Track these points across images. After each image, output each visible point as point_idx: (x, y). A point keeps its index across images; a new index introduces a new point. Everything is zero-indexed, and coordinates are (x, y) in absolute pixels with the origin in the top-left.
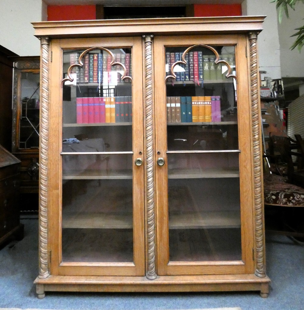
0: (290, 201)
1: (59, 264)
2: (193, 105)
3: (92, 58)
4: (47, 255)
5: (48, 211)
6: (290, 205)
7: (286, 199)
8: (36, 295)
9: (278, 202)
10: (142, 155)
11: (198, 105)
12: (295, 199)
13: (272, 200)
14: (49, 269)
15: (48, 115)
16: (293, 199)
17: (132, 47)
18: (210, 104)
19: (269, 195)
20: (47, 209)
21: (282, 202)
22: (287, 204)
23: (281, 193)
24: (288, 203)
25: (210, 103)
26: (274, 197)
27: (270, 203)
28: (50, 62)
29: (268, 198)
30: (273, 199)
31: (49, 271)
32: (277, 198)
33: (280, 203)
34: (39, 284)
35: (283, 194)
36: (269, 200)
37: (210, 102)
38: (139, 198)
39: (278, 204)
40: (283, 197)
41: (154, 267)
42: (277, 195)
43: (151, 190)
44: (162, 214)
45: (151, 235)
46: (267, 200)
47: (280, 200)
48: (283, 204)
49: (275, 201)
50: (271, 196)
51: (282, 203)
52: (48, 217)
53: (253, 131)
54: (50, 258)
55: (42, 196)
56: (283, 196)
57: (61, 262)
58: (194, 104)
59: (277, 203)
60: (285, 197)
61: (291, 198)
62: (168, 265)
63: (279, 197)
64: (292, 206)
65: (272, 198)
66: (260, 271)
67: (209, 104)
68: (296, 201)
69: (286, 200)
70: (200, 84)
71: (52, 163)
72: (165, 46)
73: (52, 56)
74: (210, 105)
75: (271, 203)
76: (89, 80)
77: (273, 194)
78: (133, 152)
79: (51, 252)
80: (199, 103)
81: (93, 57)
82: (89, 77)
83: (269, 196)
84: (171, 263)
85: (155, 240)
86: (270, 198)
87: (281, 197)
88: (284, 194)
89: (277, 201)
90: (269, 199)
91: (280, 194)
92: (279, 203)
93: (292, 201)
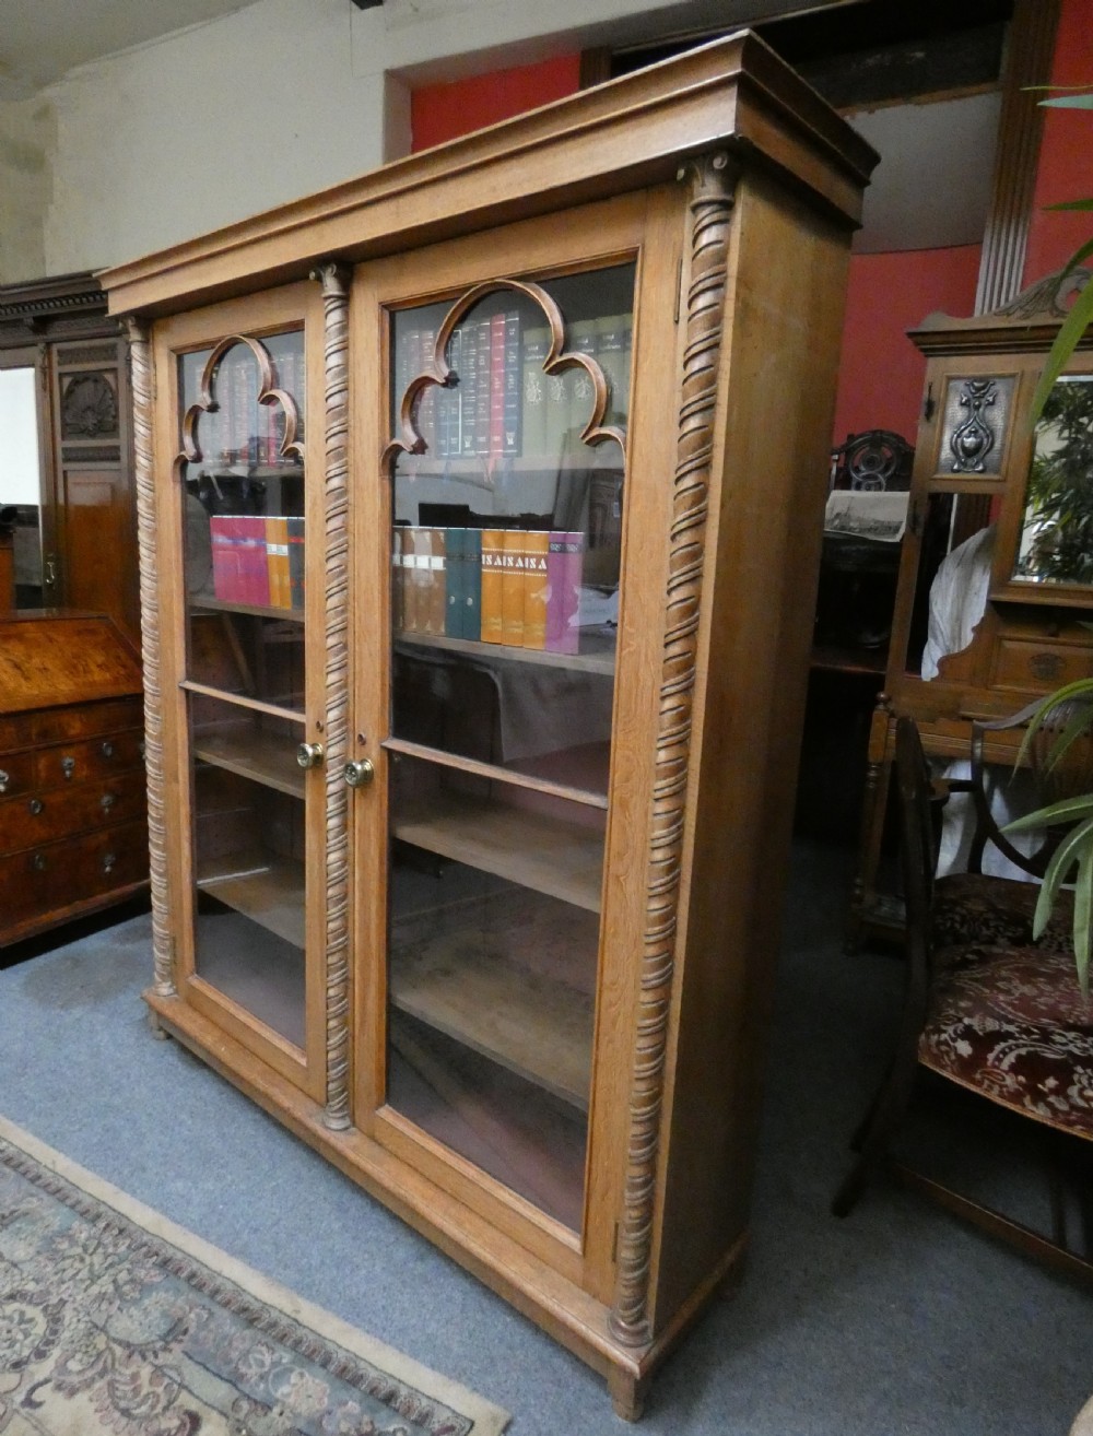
0: (1039, 1097)
2: (486, 566)
6: (1039, 1113)
7: (1021, 1078)
9: (978, 1076)
12: (1067, 1098)
13: (953, 1056)
16: (1060, 1091)
18: (545, 567)
19: (950, 1030)
21: (1001, 1086)
22: (1023, 1105)
23: (1007, 1042)
24: (1027, 1100)
26: (964, 1048)
27: (943, 1067)
29: (939, 1043)
30: (959, 1057)
32: (979, 1060)
33: (990, 1087)
35: (1014, 1047)
36: (942, 1052)
39: (979, 1084)
40: (1005, 1065)
42: (983, 1042)
46: (934, 1050)
47: (989, 1073)
48: (1001, 1095)
49: (965, 1067)
50: (954, 1040)
51: (997, 1088)
56: (1011, 1058)
59: (973, 1081)
60: (1015, 1069)
61: (1051, 1082)
63: (991, 1057)
64: (1049, 1123)
65: (956, 1048)
68: (1074, 1107)
69: (1020, 1083)
75: (948, 1068)
77: (968, 1034)
78: (306, 720)
83: (944, 1036)
86: (948, 1045)
87: (1000, 1060)
88: (1021, 1051)
89: (975, 1072)
90: (944, 1048)
91: (998, 1048)
92: (986, 1082)
93: (1052, 1099)
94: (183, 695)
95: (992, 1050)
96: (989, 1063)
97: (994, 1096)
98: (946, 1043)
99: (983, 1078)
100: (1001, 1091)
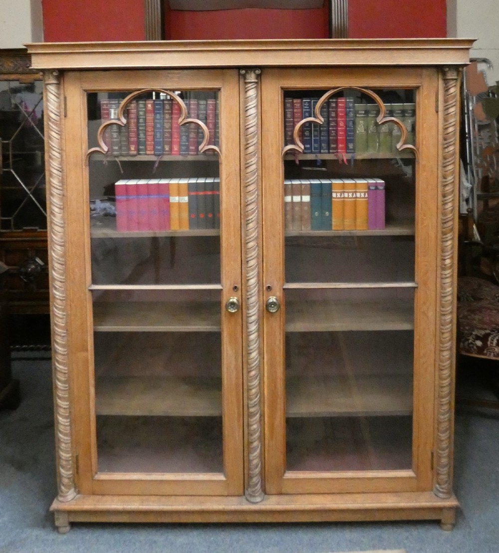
1: (93, 477)
2: (334, 198)
3: (142, 108)
4: (71, 462)
5: (69, 389)
8: (56, 529)
9: (485, 352)
10: (239, 292)
11: (344, 198)
13: (475, 347)
14: (75, 484)
15: (63, 218)
17: (219, 89)
18: (367, 196)
19: (471, 338)
20: (67, 386)
21: (494, 352)
23: (492, 336)
25: (365, 195)
26: (479, 343)
27: (472, 353)
28: (63, 117)
29: (469, 344)
30: (477, 347)
31: (75, 488)
32: (485, 345)
33: (490, 354)
34: (59, 511)
35: (495, 337)
36: (470, 347)
37: (365, 193)
38: (233, 366)
39: (485, 354)
40: (494, 345)
41: (259, 481)
42: (484, 339)
43: (254, 355)
44: (273, 393)
45: (254, 430)
46: (467, 347)
47: (489, 349)
48: (494, 356)
49: (480, 350)
50: (474, 341)
51: (492, 354)
52: (71, 400)
53: (443, 251)
54: (77, 467)
55: (58, 363)
56: (495, 342)
57: (96, 473)
58: (336, 198)
59: (483, 354)
60: (498, 344)
62: (284, 478)
63: (489, 343)
65: (476, 344)
66: (442, 489)
67: (364, 198)
70: (347, 160)
71: (73, 305)
72: (282, 88)
73: (65, 104)
74: (366, 198)
75: (474, 353)
76: (138, 150)
77: (478, 338)
78: (222, 286)
79: (77, 457)
80: (346, 195)
81: (145, 105)
82: (138, 143)
83: (470, 341)
84: (289, 475)
85: (262, 438)
87: (492, 343)
88: (497, 338)
89: (484, 350)
90: (471, 345)
91: (490, 339)
92: (488, 353)
94: (90, 293)
95: (488, 340)
96: (489, 346)
97: (492, 357)
98: (472, 343)
99: (487, 352)
100: (494, 355)
